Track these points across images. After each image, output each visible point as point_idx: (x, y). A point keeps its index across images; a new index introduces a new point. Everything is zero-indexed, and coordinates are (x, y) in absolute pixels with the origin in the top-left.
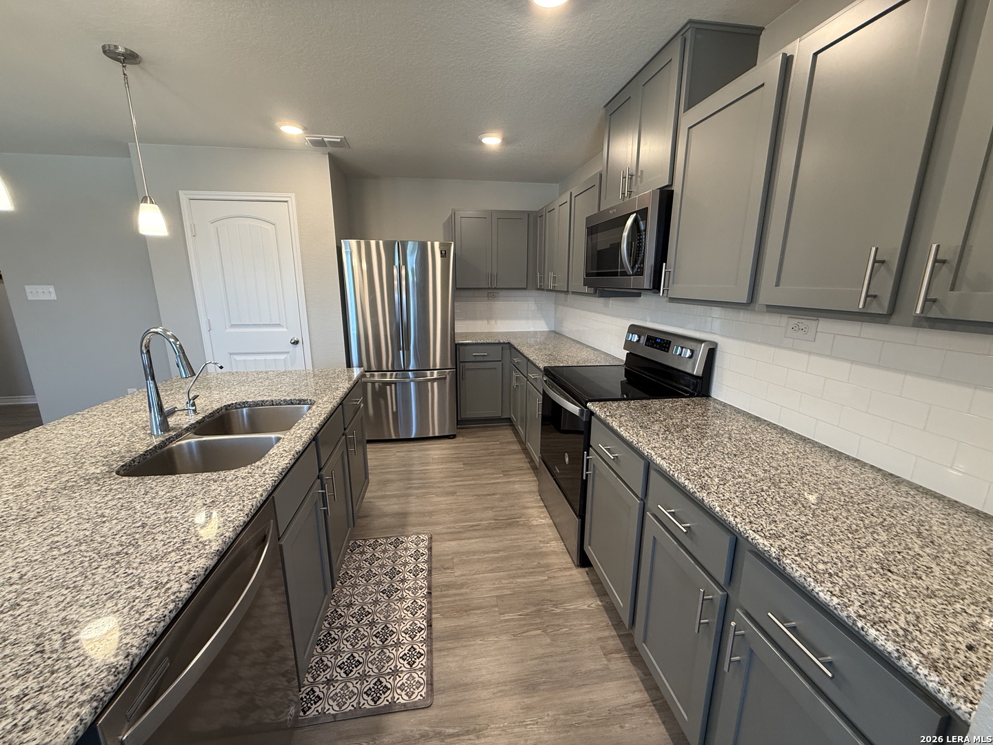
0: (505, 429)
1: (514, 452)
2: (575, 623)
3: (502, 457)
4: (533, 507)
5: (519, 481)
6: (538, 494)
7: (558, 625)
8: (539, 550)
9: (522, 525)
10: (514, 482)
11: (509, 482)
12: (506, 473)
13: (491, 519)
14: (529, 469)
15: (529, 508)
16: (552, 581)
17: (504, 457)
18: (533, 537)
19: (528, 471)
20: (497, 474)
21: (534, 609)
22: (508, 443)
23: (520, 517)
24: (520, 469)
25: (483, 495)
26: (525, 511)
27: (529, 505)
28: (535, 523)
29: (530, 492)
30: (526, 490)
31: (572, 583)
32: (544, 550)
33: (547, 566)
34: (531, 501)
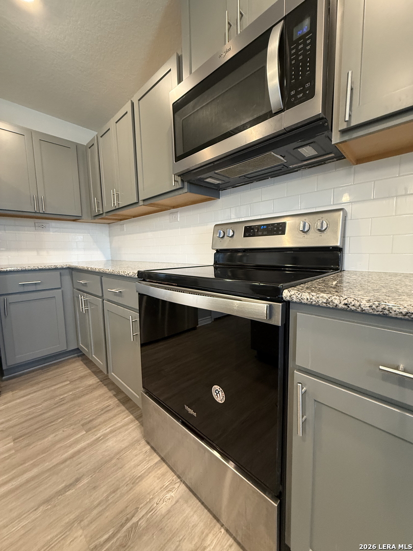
1: (93, 388)
3: (76, 402)
5: (111, 432)
6: (143, 442)
10: (105, 435)
11: (98, 440)
12: (88, 426)
14: (118, 406)
17: (81, 400)
19: (119, 409)
20: (75, 434)
22: (81, 378)
24: (106, 410)
28: (163, 508)
29: (132, 445)
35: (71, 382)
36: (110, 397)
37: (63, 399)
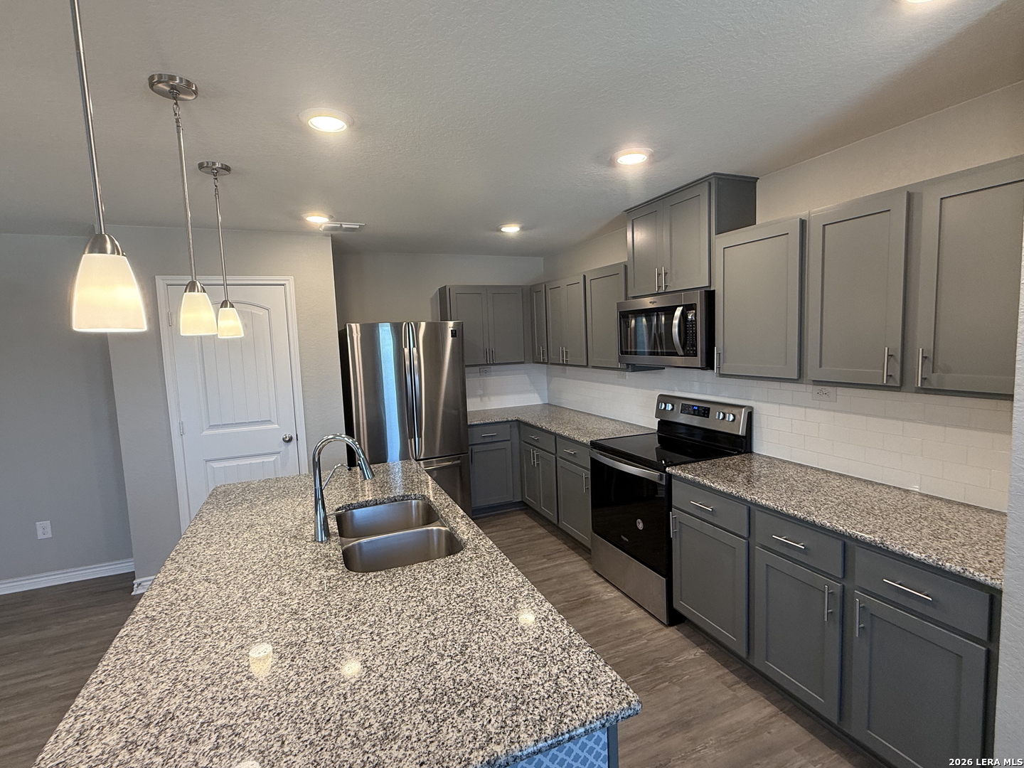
0: (519, 514)
1: (543, 536)
2: (691, 670)
3: (534, 542)
4: (595, 584)
5: (566, 563)
6: (592, 571)
7: (679, 675)
8: (626, 620)
9: (596, 601)
10: (561, 564)
11: (557, 565)
12: (548, 557)
13: (563, 602)
14: (568, 550)
15: (591, 585)
16: (652, 643)
17: (536, 542)
18: (613, 610)
19: (570, 552)
20: (540, 559)
21: (652, 667)
22: (531, 527)
23: (589, 595)
24: (559, 551)
25: (540, 581)
26: (589, 589)
27: (590, 583)
28: (606, 597)
29: (584, 571)
30: (578, 570)
31: (671, 641)
32: (629, 619)
33: (640, 631)
34: (591, 579)
35: (523, 529)
36: (560, 544)
37: (521, 540)
